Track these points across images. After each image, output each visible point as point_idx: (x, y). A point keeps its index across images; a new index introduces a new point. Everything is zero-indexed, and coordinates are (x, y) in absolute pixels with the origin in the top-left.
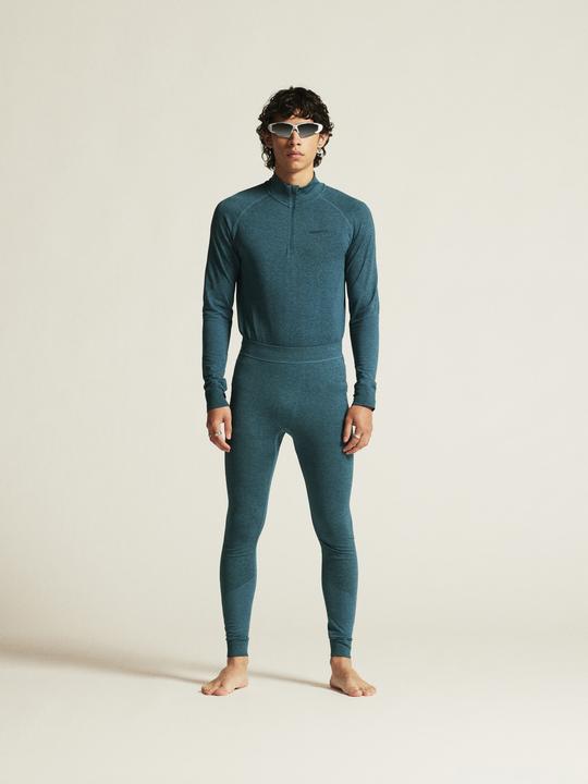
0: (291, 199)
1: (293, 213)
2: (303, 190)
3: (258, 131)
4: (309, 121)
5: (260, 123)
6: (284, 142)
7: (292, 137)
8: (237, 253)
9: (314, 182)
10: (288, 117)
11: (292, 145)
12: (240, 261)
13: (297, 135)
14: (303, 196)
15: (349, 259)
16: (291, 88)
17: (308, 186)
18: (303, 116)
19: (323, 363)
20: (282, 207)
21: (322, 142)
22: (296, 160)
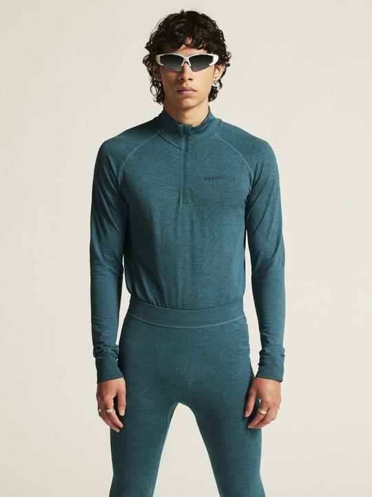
0: (183, 139)
1: (186, 156)
2: (197, 130)
3: (145, 62)
4: (202, 52)
5: (147, 53)
6: (173, 76)
7: (183, 71)
8: (124, 200)
9: (209, 119)
10: (179, 46)
11: (183, 80)
12: (128, 208)
13: (188, 68)
14: (197, 137)
15: (249, 205)
16: (183, 12)
17: (203, 124)
18: (196, 46)
19: (222, 327)
20: (173, 148)
21: (218, 74)
22: (187, 97)
